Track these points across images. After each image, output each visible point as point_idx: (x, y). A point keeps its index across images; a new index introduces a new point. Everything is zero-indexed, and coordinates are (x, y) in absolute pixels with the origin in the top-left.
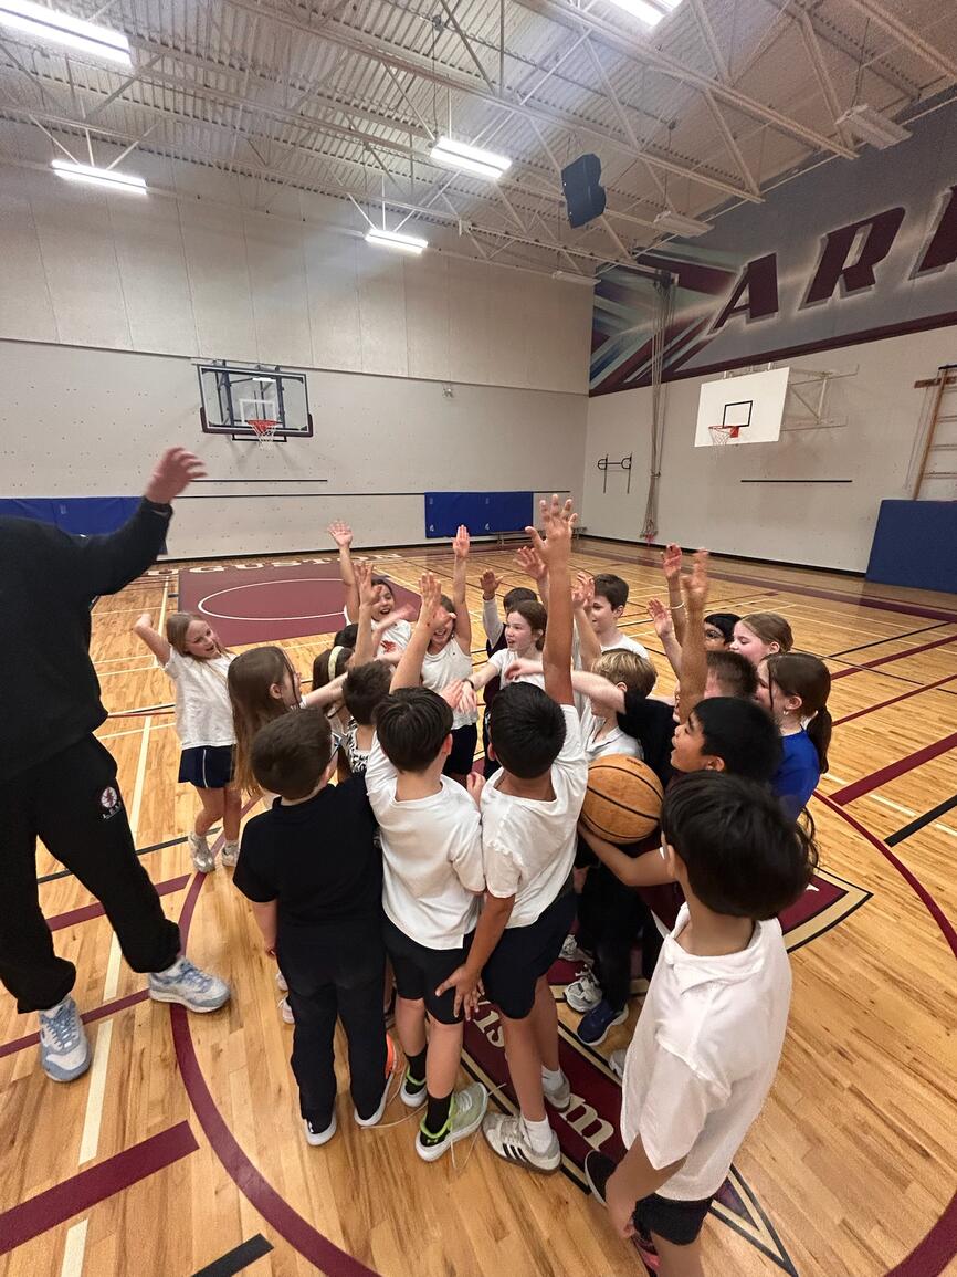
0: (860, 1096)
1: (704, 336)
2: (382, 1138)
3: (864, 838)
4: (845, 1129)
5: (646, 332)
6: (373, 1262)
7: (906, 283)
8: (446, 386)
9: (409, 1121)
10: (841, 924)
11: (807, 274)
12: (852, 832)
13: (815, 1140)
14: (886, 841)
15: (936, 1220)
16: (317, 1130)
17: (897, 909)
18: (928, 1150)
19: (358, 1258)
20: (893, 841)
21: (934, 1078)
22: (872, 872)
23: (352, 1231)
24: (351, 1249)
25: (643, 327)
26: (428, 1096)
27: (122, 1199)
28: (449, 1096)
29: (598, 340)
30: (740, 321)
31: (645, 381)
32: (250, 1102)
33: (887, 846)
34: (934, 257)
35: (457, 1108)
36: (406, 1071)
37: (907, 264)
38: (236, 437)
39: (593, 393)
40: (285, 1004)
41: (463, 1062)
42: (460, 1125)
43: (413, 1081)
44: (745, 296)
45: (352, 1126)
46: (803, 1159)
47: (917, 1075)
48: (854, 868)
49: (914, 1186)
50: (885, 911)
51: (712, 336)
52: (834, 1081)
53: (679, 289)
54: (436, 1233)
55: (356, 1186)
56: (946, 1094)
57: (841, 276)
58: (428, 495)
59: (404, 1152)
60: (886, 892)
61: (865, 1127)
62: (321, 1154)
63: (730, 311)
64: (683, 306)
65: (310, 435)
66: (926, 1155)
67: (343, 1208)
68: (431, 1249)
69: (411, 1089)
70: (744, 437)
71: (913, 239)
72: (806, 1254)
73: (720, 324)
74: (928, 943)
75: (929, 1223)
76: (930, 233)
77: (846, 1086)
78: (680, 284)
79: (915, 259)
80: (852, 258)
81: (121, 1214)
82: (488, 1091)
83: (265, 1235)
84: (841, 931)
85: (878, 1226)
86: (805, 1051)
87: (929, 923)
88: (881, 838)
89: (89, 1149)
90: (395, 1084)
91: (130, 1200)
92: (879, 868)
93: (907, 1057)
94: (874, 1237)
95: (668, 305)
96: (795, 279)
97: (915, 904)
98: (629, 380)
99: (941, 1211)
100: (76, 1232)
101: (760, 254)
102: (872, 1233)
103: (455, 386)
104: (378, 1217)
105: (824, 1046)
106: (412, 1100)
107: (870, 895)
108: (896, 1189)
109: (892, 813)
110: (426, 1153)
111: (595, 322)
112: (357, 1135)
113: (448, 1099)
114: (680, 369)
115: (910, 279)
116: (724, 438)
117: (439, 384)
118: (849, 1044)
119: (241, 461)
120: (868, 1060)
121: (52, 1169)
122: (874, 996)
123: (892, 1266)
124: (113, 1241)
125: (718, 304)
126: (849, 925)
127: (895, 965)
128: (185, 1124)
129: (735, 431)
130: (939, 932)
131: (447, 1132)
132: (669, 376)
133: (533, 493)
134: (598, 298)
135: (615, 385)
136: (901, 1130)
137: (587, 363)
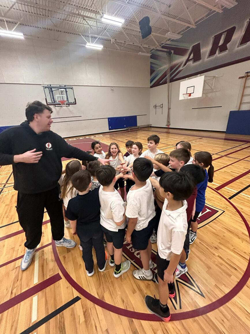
0: (220, 258)
1: (181, 68)
2: (105, 274)
3: (223, 198)
4: (217, 265)
5: (165, 68)
6: (105, 299)
7: (236, 49)
8: (111, 88)
9: (112, 269)
10: (216, 219)
11: (209, 48)
12: (220, 197)
13: (209, 268)
14: (229, 198)
15: (237, 283)
16: (90, 273)
17: (231, 215)
18: (236, 268)
19: (101, 299)
20: (230, 198)
21: (238, 252)
22: (225, 206)
23: (99, 294)
24: (100, 298)
25: (164, 67)
26: (116, 265)
27: (45, 291)
28: (121, 264)
29: (152, 71)
30: (191, 63)
31: (165, 83)
32: (73, 268)
33: (229, 200)
34: (244, 41)
35: (123, 266)
36: (110, 258)
37: (236, 44)
38: (56, 106)
39: (151, 87)
41: (123, 255)
42: (124, 269)
43: (112, 261)
44: (192, 56)
45: (98, 271)
46: (206, 272)
47: (235, 252)
48: (221, 206)
49: (233, 276)
50: (228, 215)
51: (183, 68)
52: (214, 254)
53: (174, 55)
54: (119, 293)
55: (100, 284)
56: (242, 256)
57: (218, 48)
58: (109, 118)
59: (111, 277)
60: (228, 210)
61: (221, 264)
62: (91, 278)
63: (188, 60)
64: (175, 60)
65: (76, 104)
66: (236, 269)
67: (97, 289)
68: (118, 297)
69: (112, 262)
70: (193, 96)
71: (238, 35)
72: (206, 292)
73: (185, 64)
74: (238, 222)
75: (236, 283)
76: (243, 33)
77: (217, 255)
78: (174, 53)
79: (239, 41)
80: (221, 42)
81: (45, 294)
82: (130, 262)
83: (79, 296)
84: (217, 220)
85: (223, 285)
86: (207, 248)
87: (239, 217)
88: (227, 198)
89: (36, 281)
90: (108, 262)
91: (47, 291)
92: (227, 205)
93: (232, 248)
94: (223, 288)
95: (171, 60)
96: (206, 50)
97: (236, 213)
98: (161, 82)
99: (239, 281)
100: (35, 298)
101: (195, 43)
102: (222, 287)
103: (114, 88)
104: (105, 290)
105: (211, 247)
106: (112, 265)
107: (224, 211)
108: (228, 277)
109: (230, 192)
110: (116, 276)
111: (151, 67)
112: (99, 273)
113: (120, 265)
114: (174, 78)
115: (237, 47)
116: (187, 97)
117: (110, 87)
118: (218, 246)
119: (58, 112)
120: (223, 249)
121: (28, 285)
122: (225, 235)
123: (226, 293)
124: (44, 299)
125: (184, 58)
126: (219, 219)
127: (230, 228)
128: (58, 274)
129: (190, 95)
130: (241, 219)
131: (121, 271)
132: (172, 80)
133: (136, 116)
134: (151, 59)
135: (157, 84)
136: (230, 264)
137: (149, 78)
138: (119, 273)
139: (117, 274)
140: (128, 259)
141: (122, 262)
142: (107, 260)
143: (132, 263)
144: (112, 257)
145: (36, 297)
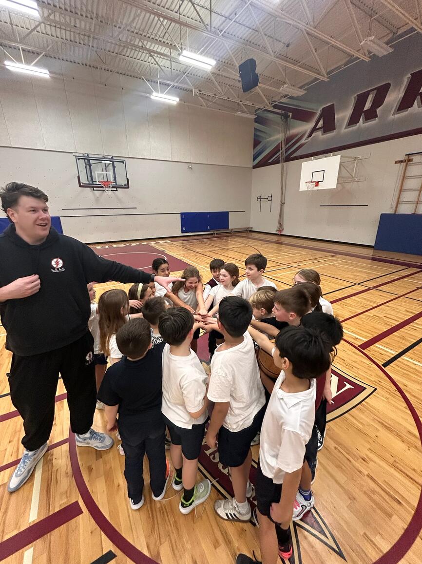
0: (372, 478)
1: (303, 141)
2: (164, 505)
3: (374, 365)
4: (365, 493)
5: (277, 140)
6: (161, 560)
7: (391, 117)
8: (189, 164)
9: (177, 496)
10: (363, 402)
11: (348, 113)
12: (368, 362)
13: (352, 498)
14: (383, 365)
15: (403, 531)
16: (135, 503)
17: (388, 396)
18: (401, 501)
19: (153, 558)
20: (385, 365)
21: (403, 470)
22: (377, 379)
23: (152, 547)
25: (277, 137)
26: (183, 488)
27: (49, 537)
28: (194, 487)
29: (256, 143)
30: (319, 134)
31: (277, 162)
32: (105, 492)
33: (383, 367)
34: (405, 104)
35: (197, 490)
36: (174, 474)
37: (391, 109)
38: (95, 189)
39: (254, 167)
40: (121, 447)
41: (199, 469)
42: (199, 498)
43: (178, 479)
44: (321, 123)
45: (151, 500)
46: (347, 507)
47: (396, 468)
48: (369, 378)
49: (395, 517)
50: (383, 396)
51: (307, 141)
52: (360, 472)
53: (292, 120)
54: (189, 546)
55: (153, 528)
56: (408, 476)
57: (363, 114)
58: (182, 214)
59: (173, 511)
60: (383, 388)
61: (374, 492)
62: (138, 513)
63: (314, 129)
64: (294, 127)
65: (128, 187)
66: (399, 503)
67: (148, 537)
68: (186, 554)
69: (177, 483)
70: (321, 187)
71: (394, 97)
72: (348, 548)
73: (310, 135)
74: (400, 410)
75: (401, 532)
76: (402, 94)
77: (366, 474)
78: (292, 118)
79: (395, 106)
80: (368, 106)
81: (48, 545)
82: (211, 482)
83: (113, 551)
84: (363, 406)
85: (379, 535)
86: (348, 459)
87: (402, 402)
88: (380, 364)
89: (33, 516)
90: (170, 480)
91: (53, 538)
92: (380, 377)
93: (391, 460)
94: (378, 540)
95: (287, 127)
96: (343, 115)
97: (395, 393)
98: (270, 161)
99: (406, 527)
100: (28, 553)
101: (326, 104)
102: (377, 538)
103: (193, 165)
104: (163, 540)
105: (355, 456)
106: (177, 488)
107: (376, 389)
108: (386, 519)
109: (385, 353)
110: (184, 511)
111: (255, 135)
112: (153, 504)
114: (293, 156)
115: (393, 115)
116: (312, 187)
117: (186, 164)
118: (367, 455)
119: (97, 200)
120: (375, 462)
121: (17, 524)
122: (378, 434)
123: (385, 552)
124: (45, 557)
125: (309, 126)
126: (366, 403)
127: (387, 421)
128: (77, 502)
129: (317, 184)
130: (406, 405)
131: (193, 501)
132: (288, 159)
133: (228, 212)
134: (256, 124)
135: (264, 163)
136: (389, 492)
137: (251, 153)
138: (191, 504)
139: (186, 507)
140: (207, 478)
141: (197, 483)
142: (168, 478)
143: (213, 485)
144: (179, 472)
145: (31, 550)
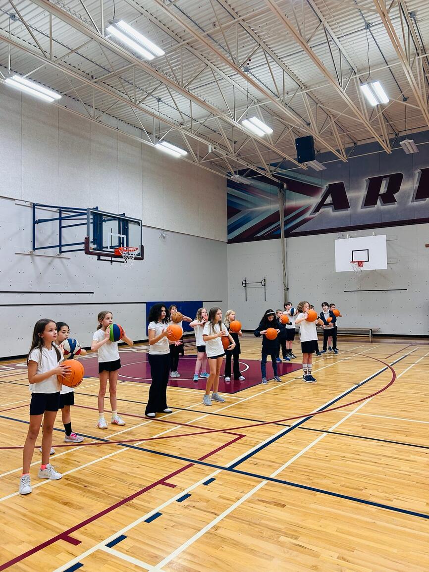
1: (307, 215)
5: (268, 210)
7: (410, 204)
8: (162, 232)
11: (362, 193)
25: (269, 207)
29: (232, 210)
30: (329, 210)
34: (420, 194)
37: (409, 197)
39: (230, 242)
44: (329, 200)
51: (313, 216)
53: (288, 192)
57: (379, 197)
58: (149, 304)
63: (321, 205)
64: (290, 199)
65: (142, 259)
70: (366, 267)
71: (409, 186)
73: (317, 210)
76: (416, 185)
78: (288, 188)
79: (412, 194)
80: (383, 190)
96: (357, 194)
98: (258, 235)
101: (333, 181)
103: (166, 233)
111: (229, 202)
114: (294, 231)
115: (412, 202)
116: (354, 268)
117: (158, 230)
125: (315, 201)
129: (360, 263)
132: (289, 234)
133: (202, 302)
134: (229, 188)
137: (224, 223)
